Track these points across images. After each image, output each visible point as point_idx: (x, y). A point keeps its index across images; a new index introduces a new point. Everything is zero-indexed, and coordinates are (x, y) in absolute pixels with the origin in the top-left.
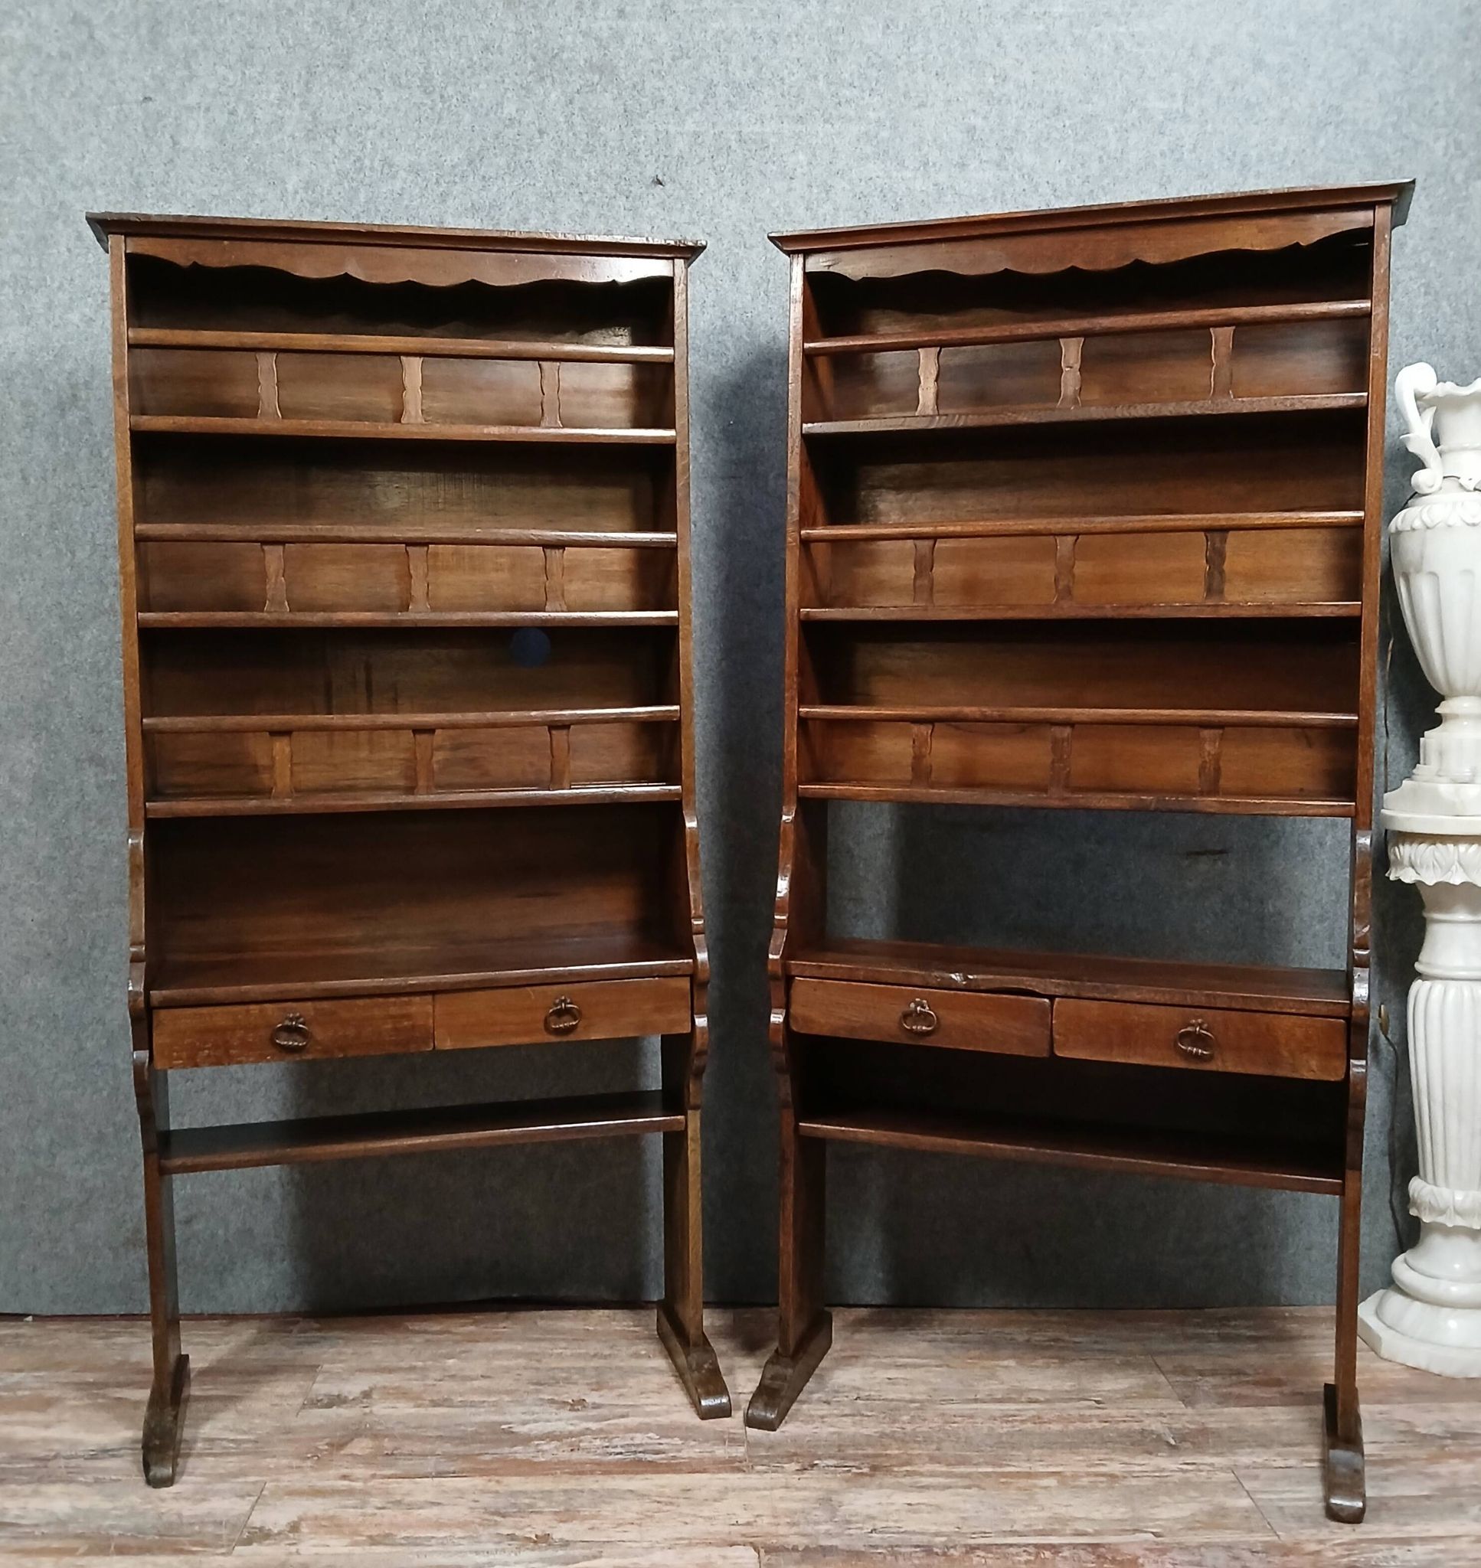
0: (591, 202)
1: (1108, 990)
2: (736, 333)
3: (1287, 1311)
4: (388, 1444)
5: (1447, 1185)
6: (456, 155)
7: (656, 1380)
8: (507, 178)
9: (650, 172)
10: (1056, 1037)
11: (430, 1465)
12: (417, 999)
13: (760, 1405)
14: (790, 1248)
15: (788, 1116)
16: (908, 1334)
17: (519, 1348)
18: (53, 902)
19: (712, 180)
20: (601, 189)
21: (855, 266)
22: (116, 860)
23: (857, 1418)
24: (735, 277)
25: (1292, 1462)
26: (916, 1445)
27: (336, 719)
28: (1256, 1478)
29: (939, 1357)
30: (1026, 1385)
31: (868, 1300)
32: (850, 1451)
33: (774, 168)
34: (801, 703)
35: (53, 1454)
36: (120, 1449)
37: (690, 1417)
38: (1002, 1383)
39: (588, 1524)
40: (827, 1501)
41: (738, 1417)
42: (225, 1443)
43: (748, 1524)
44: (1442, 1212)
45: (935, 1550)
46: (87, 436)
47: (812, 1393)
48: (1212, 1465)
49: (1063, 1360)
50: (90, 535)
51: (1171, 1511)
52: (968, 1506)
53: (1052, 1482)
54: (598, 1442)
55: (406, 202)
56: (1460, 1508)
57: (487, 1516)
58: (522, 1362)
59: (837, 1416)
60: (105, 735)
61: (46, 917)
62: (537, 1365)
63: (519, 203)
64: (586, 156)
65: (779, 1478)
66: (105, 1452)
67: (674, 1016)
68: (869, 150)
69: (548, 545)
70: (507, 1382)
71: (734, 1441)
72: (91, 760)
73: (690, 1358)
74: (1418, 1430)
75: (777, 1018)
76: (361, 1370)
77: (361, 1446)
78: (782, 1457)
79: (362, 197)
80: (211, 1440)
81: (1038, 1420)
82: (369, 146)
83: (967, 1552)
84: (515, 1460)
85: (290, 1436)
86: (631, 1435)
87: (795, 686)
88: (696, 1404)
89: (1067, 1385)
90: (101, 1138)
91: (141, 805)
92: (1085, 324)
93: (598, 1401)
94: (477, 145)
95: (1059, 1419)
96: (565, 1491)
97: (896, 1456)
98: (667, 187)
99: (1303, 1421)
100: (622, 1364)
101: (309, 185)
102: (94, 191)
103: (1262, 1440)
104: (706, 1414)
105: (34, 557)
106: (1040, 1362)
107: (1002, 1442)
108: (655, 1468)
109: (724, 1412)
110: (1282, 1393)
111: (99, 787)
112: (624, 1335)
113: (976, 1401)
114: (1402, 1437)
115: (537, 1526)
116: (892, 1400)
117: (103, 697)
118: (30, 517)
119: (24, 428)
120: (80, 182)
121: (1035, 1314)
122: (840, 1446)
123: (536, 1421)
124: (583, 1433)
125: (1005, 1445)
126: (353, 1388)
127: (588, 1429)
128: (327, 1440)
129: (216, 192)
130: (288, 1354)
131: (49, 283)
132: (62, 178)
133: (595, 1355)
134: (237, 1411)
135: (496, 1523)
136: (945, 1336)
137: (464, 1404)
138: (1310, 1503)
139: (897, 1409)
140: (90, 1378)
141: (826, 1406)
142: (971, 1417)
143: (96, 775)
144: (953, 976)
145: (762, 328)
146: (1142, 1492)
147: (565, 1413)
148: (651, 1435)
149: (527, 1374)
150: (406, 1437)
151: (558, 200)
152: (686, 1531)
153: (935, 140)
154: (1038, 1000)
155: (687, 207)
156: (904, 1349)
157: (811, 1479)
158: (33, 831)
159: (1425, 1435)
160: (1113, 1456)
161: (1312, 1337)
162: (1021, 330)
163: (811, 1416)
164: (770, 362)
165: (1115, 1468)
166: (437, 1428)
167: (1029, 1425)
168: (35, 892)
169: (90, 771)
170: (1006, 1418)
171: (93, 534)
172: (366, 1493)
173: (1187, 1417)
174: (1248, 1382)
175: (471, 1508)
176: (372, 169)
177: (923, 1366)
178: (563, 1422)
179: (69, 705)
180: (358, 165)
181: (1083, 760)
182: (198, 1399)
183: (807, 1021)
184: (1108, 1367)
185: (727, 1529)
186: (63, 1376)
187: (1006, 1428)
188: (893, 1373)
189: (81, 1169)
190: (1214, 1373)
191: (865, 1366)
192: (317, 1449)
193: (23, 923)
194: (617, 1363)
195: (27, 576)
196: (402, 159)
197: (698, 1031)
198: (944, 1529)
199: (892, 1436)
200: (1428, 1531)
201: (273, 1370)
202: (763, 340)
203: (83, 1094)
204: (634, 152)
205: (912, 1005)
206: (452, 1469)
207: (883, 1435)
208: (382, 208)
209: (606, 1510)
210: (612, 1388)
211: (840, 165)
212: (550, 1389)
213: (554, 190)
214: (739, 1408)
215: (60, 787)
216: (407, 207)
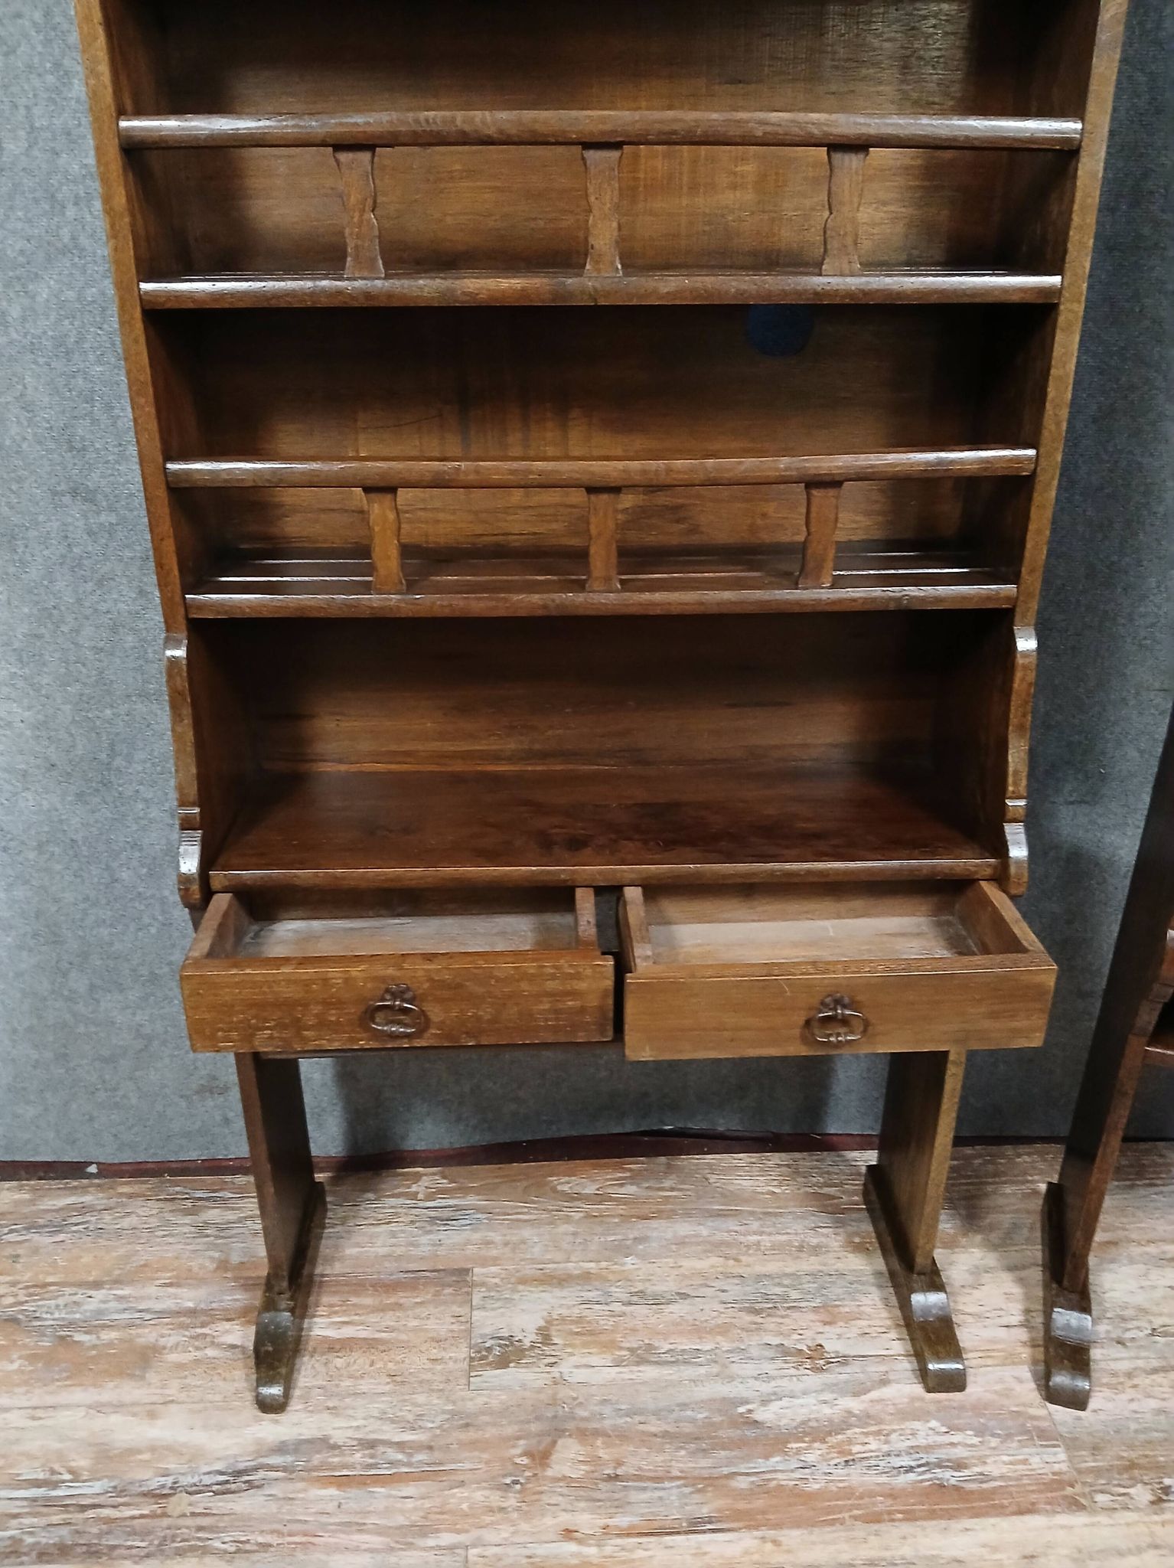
4: (604, 1453)
11: (674, 1503)
22: (130, 638)
50: (22, 111)
58: (716, 1261)
59: (1146, 1372)
60: (91, 455)
61: (40, 717)
62: (739, 1269)
65: (1138, 1525)
71: (1044, 1435)
72: (74, 492)
76: (523, 1281)
77: (571, 1458)
84: (781, 1488)
85: (472, 1434)
86: (909, 1425)
90: (154, 978)
91: (178, 598)
93: (839, 1347)
100: (840, 1266)
108: (967, 1502)
111: (90, 533)
112: (820, 1204)
117: (80, 393)
123: (777, 1397)
126: (523, 1319)
127: (851, 1413)
128: (522, 1445)
130: (424, 1243)
137: (674, 1358)
140: (188, 1298)
141: (1122, 1351)
143: (85, 517)
147: (809, 1377)
148: (934, 1424)
150: (623, 1436)
166: (657, 1414)
168: (21, 684)
169: (75, 513)
171: (27, 108)
178: (811, 1397)
179: (28, 407)
186: (154, 1296)
189: (134, 1014)
192: (514, 1464)
194: (833, 1263)
201: (413, 1280)
203: (124, 933)
206: (706, 1511)
210: (847, 1318)
212: (772, 1322)
215: (32, 534)
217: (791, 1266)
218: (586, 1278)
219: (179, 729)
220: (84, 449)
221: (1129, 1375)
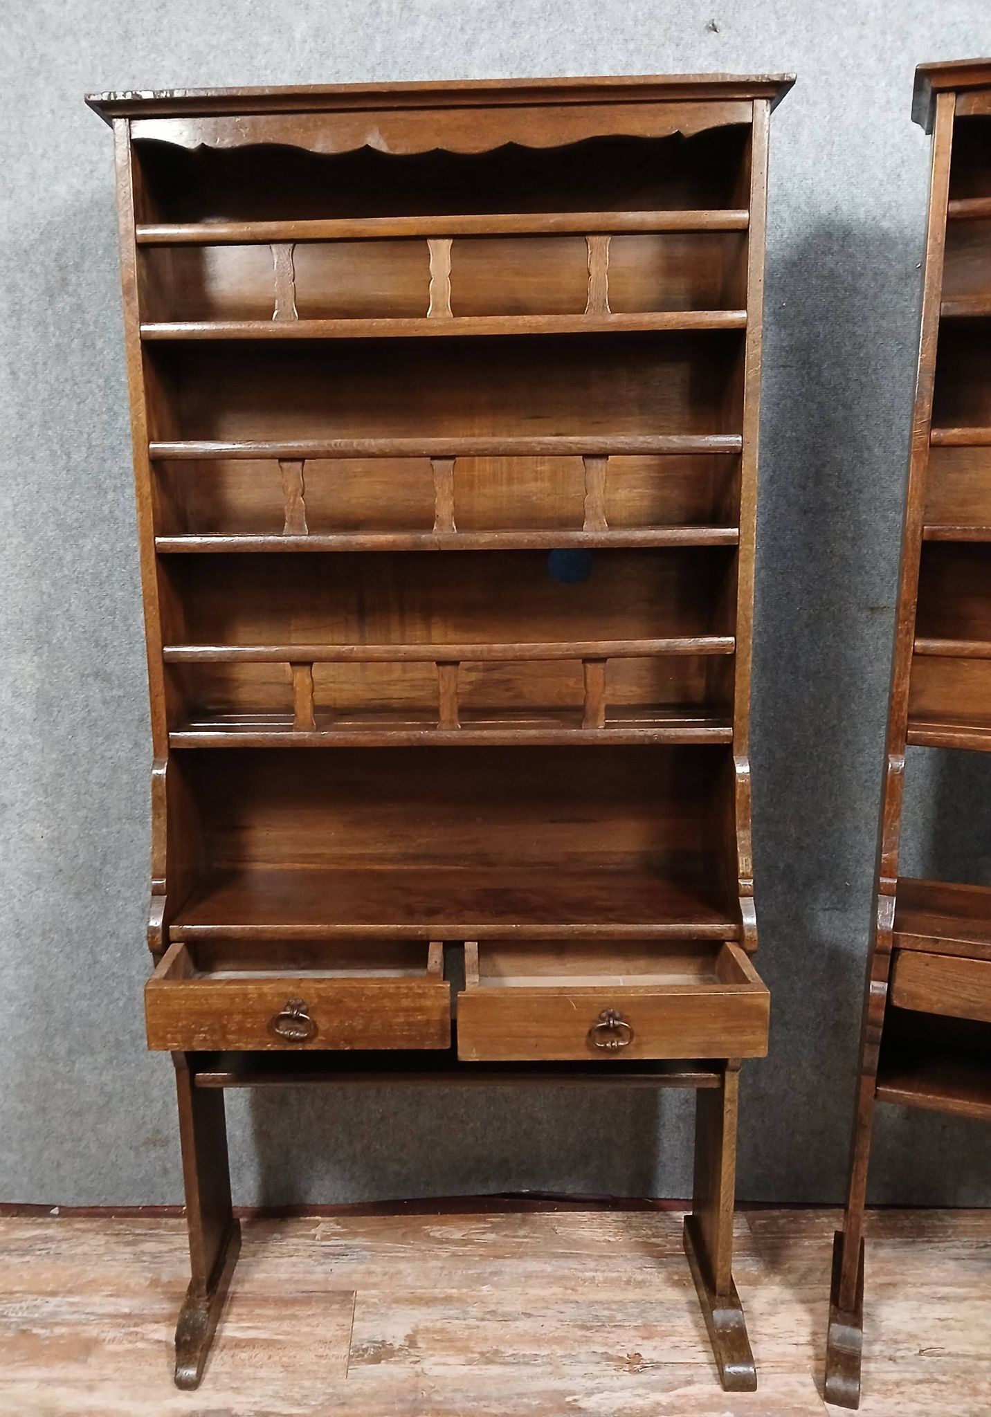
0: (638, 51)
2: (793, 203)
8: (542, 24)
9: (705, 17)
15: (869, 1080)
17: (548, 1268)
18: (62, 819)
20: (648, 35)
22: (125, 777)
24: (795, 140)
34: (916, 637)
46: (78, 326)
55: (427, 52)
60: (110, 650)
61: (55, 834)
62: (575, 1297)
72: (96, 675)
75: (877, 991)
76: (397, 1301)
79: (378, 47)
90: (118, 1044)
91: (164, 735)
93: (654, 1356)
98: (723, 33)
101: (318, 32)
102: (78, 42)
105: (27, 459)
111: (105, 702)
116: (959, 1355)
117: (106, 610)
118: (21, 416)
119: (11, 316)
120: (62, 31)
123: (600, 1390)
126: (394, 1328)
129: (214, 42)
130: (319, 1272)
131: (31, 150)
132: (42, 26)
133: (629, 1283)
139: (968, 1371)
140: (124, 1305)
141: (893, 1366)
143: (102, 691)
145: (823, 197)
147: (627, 1377)
149: (568, 1312)
151: (600, 48)
155: (744, 58)
158: (39, 747)
163: (888, 1383)
164: (829, 235)
168: (44, 809)
169: (95, 690)
176: (390, 13)
178: (627, 1392)
179: (71, 618)
183: (913, 996)
186: (98, 1303)
189: (100, 1074)
191: (906, 1299)
193: (32, 839)
195: (20, 480)
201: (307, 1298)
202: (824, 210)
203: (99, 1005)
208: (400, 60)
210: (662, 1335)
212: (600, 1336)
213: (596, 37)
215: (64, 703)
216: (428, 58)
217: (619, 1295)
218: (448, 1300)
219: (157, 823)
220: (106, 646)
221: (897, 1384)
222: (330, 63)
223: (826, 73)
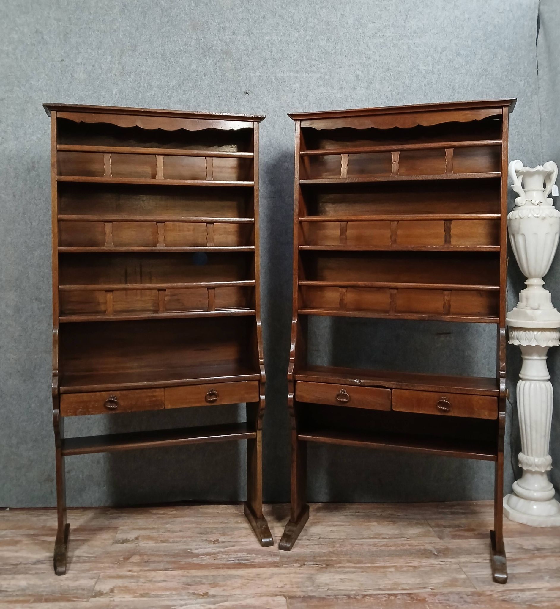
0: (223, 100)
1: (413, 386)
2: (274, 147)
3: (474, 502)
4: (145, 558)
5: (532, 456)
6: (174, 82)
7: (245, 532)
8: (193, 91)
9: (244, 89)
10: (393, 403)
11: (162, 566)
12: (158, 390)
13: (284, 541)
14: (295, 483)
15: (294, 432)
16: (337, 513)
17: (193, 520)
18: (20, 352)
19: (266, 93)
20: (226, 95)
21: (318, 125)
23: (320, 546)
24: (274, 127)
25: (480, 560)
26: (342, 556)
27: (129, 286)
28: (467, 567)
29: (348, 522)
30: (381, 532)
31: (321, 500)
32: (318, 559)
33: (288, 89)
34: (299, 280)
35: (19, 562)
36: (44, 560)
37: (258, 546)
38: (373, 531)
39: (222, 588)
40: (310, 578)
41: (276, 546)
42: (84, 558)
43: (282, 587)
44: (530, 466)
45: (351, 596)
46: (38, 181)
47: (303, 536)
48: (451, 562)
49: (394, 522)
51: (437, 580)
52: (362, 579)
53: (392, 569)
54: (224, 556)
55: (156, 99)
56: (541, 578)
57: (184, 586)
58: (194, 525)
59: (313, 545)
60: (42, 290)
61: (18, 357)
62: (200, 526)
63: (197, 100)
64: (221, 84)
65: (292, 569)
66: (39, 562)
67: (252, 395)
68: (321, 83)
69: (208, 223)
70: (189, 533)
71: (275, 555)
72: (36, 299)
73: (258, 524)
74: (524, 547)
75: (290, 396)
76: (134, 529)
77: (135, 559)
78: (293, 561)
79: (140, 97)
80: (79, 557)
81: (386, 545)
82: (143, 78)
83: (363, 597)
84: (194, 563)
85: (109, 555)
86: (237, 553)
87: (297, 274)
88: (260, 541)
89: (396, 532)
90: (36, 440)
91: (57, 318)
92: (400, 147)
93: (224, 540)
94: (182, 79)
95: (394, 545)
96: (213, 576)
97: (335, 560)
98: (250, 95)
99: (483, 544)
100: (231, 526)
101: (121, 92)
102: (42, 93)
103: (469, 552)
104: (264, 545)
106: (386, 523)
107: (373, 554)
108: (246, 566)
109: (271, 544)
110: (474, 534)
111: (39, 309)
112: (232, 515)
113: (363, 538)
114: (518, 550)
115: (202, 589)
116: (333, 539)
117: (41, 276)
118: (16, 210)
119: (15, 178)
121: (383, 505)
122: (314, 556)
123: (201, 548)
124: (218, 553)
125: (374, 556)
126: (131, 536)
127: (221, 551)
128: (122, 557)
129: (87, 94)
130: (107, 523)
131: (25, 126)
133: (221, 523)
134: (88, 545)
135: (188, 589)
136: (351, 514)
137: (174, 542)
138: (487, 576)
139: (334, 542)
140: (32, 532)
141: (308, 541)
142: (362, 545)
143: (38, 305)
144: (355, 381)
146: (426, 573)
147: (212, 545)
148: (244, 553)
149: (197, 530)
150: (152, 555)
151: (211, 99)
152: (259, 590)
153: (345, 80)
154: (386, 389)
155: (257, 102)
156: (336, 519)
157: (304, 570)
159: (527, 549)
160: (414, 559)
161: (484, 512)
162: (377, 148)
163: (303, 545)
164: (286, 157)
165: (416, 564)
166: (164, 551)
167: (383, 547)
168: (14, 348)
169: (36, 304)
170: (375, 545)
172: (138, 577)
173: (441, 544)
174: (461, 530)
175: (178, 583)
176: (144, 87)
177: (343, 525)
178: (210, 548)
180: (139, 85)
181: (401, 302)
182: (73, 541)
183: (301, 397)
184: (410, 524)
185: (274, 589)
186: (21, 532)
187: (374, 549)
188: (332, 528)
189: (29, 452)
190: (449, 526)
191: (322, 525)
192: (119, 560)
193: (9, 360)
194: (229, 525)
195: (14, 231)
196: (155, 83)
197: (261, 401)
198: (354, 588)
199: (332, 552)
200: (531, 586)
201: (101, 529)
202: (284, 149)
204: (238, 82)
205: (341, 391)
206: (170, 567)
207: (330, 552)
208: (147, 101)
209: (229, 583)
210: (228, 535)
211: (311, 88)
212: (205, 536)
213: (209, 95)
214: (276, 543)
216: (156, 100)
217: (217, 526)
218: (153, 528)
222: (124, 101)
223: (283, 107)
